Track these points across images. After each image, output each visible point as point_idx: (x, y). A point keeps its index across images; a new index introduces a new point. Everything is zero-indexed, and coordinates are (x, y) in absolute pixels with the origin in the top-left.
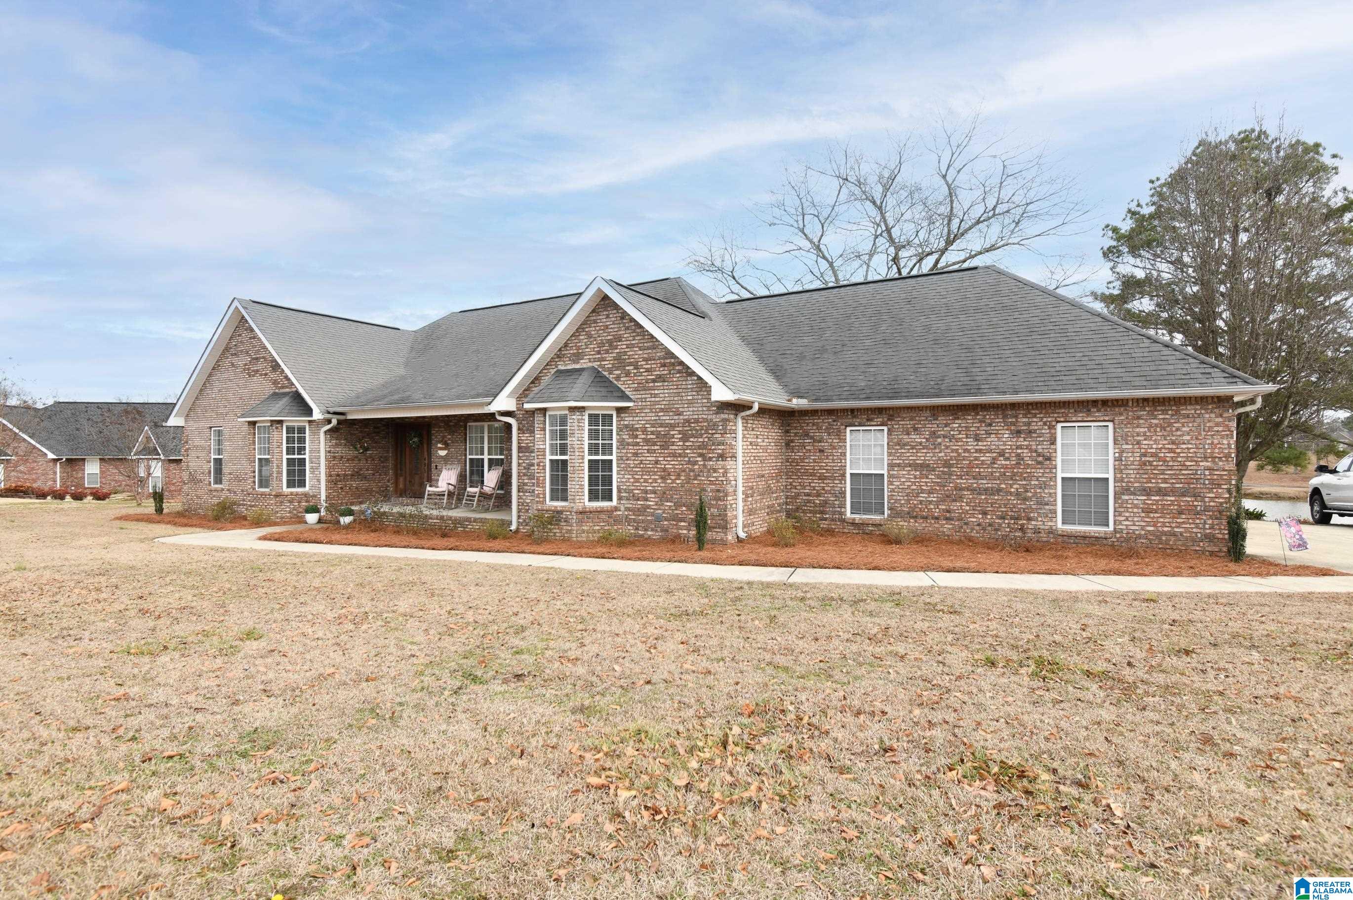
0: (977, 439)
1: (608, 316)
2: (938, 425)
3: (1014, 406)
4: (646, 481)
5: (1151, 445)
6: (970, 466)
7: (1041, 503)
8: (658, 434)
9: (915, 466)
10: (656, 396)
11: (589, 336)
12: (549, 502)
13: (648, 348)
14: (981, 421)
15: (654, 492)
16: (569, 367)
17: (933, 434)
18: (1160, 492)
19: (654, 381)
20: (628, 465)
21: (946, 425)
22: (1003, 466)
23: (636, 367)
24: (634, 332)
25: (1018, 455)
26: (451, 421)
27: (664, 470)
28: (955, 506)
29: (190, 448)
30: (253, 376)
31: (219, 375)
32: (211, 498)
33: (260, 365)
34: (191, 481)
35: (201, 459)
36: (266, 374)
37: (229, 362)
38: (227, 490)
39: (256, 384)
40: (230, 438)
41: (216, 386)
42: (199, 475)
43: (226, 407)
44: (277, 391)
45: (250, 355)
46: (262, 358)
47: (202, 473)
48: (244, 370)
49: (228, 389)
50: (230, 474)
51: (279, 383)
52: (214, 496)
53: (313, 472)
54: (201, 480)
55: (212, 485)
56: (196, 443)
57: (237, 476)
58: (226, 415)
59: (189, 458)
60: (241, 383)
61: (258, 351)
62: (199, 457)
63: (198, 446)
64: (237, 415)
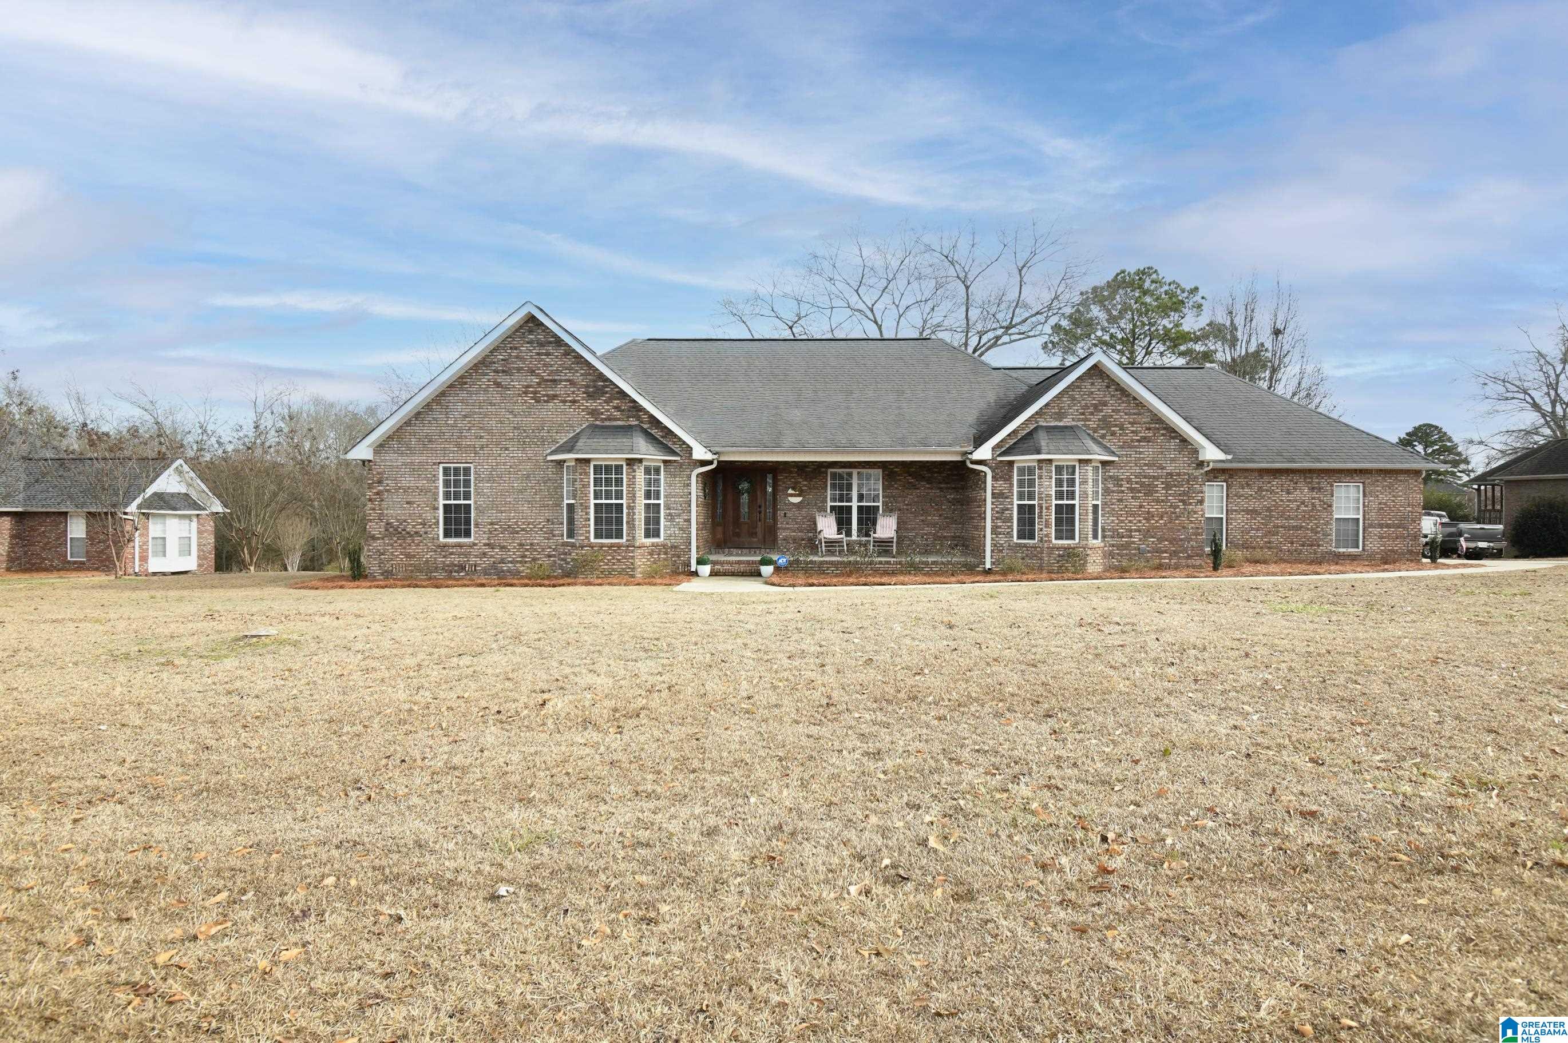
0: (1288, 493)
1: (1093, 384)
2: (1264, 482)
3: (1311, 471)
4: (1130, 521)
5: (1383, 498)
6: (1283, 512)
7: (1326, 535)
8: (1142, 484)
9: (1247, 511)
10: (1141, 453)
11: (1073, 399)
12: (1054, 541)
13: (1135, 414)
14: (1291, 481)
15: (1139, 531)
16: (1052, 424)
17: (1260, 489)
18: (1388, 526)
19: (1139, 441)
20: (1113, 510)
21: (1269, 483)
22: (1304, 511)
23: (1122, 428)
24: (1120, 399)
25: (1313, 504)
26: (807, 467)
27: (1148, 512)
28: (1274, 539)
29: (388, 491)
30: (545, 401)
31: (464, 395)
32: (444, 557)
33: (560, 390)
34: (390, 535)
35: (418, 505)
36: (574, 402)
37: (489, 381)
38: (485, 545)
39: (551, 411)
40: (490, 479)
41: (458, 408)
42: (414, 526)
43: (481, 437)
44: (598, 423)
45: (538, 375)
46: (565, 381)
47: (421, 524)
48: (524, 393)
49: (486, 415)
50: (492, 524)
51: (602, 413)
52: (452, 553)
53: (672, 520)
54: (416, 533)
55: (441, 539)
56: (404, 483)
57: (509, 526)
58: (482, 448)
59: (384, 504)
60: (517, 408)
61: (557, 372)
62: (414, 503)
63: (409, 488)
64: (507, 449)
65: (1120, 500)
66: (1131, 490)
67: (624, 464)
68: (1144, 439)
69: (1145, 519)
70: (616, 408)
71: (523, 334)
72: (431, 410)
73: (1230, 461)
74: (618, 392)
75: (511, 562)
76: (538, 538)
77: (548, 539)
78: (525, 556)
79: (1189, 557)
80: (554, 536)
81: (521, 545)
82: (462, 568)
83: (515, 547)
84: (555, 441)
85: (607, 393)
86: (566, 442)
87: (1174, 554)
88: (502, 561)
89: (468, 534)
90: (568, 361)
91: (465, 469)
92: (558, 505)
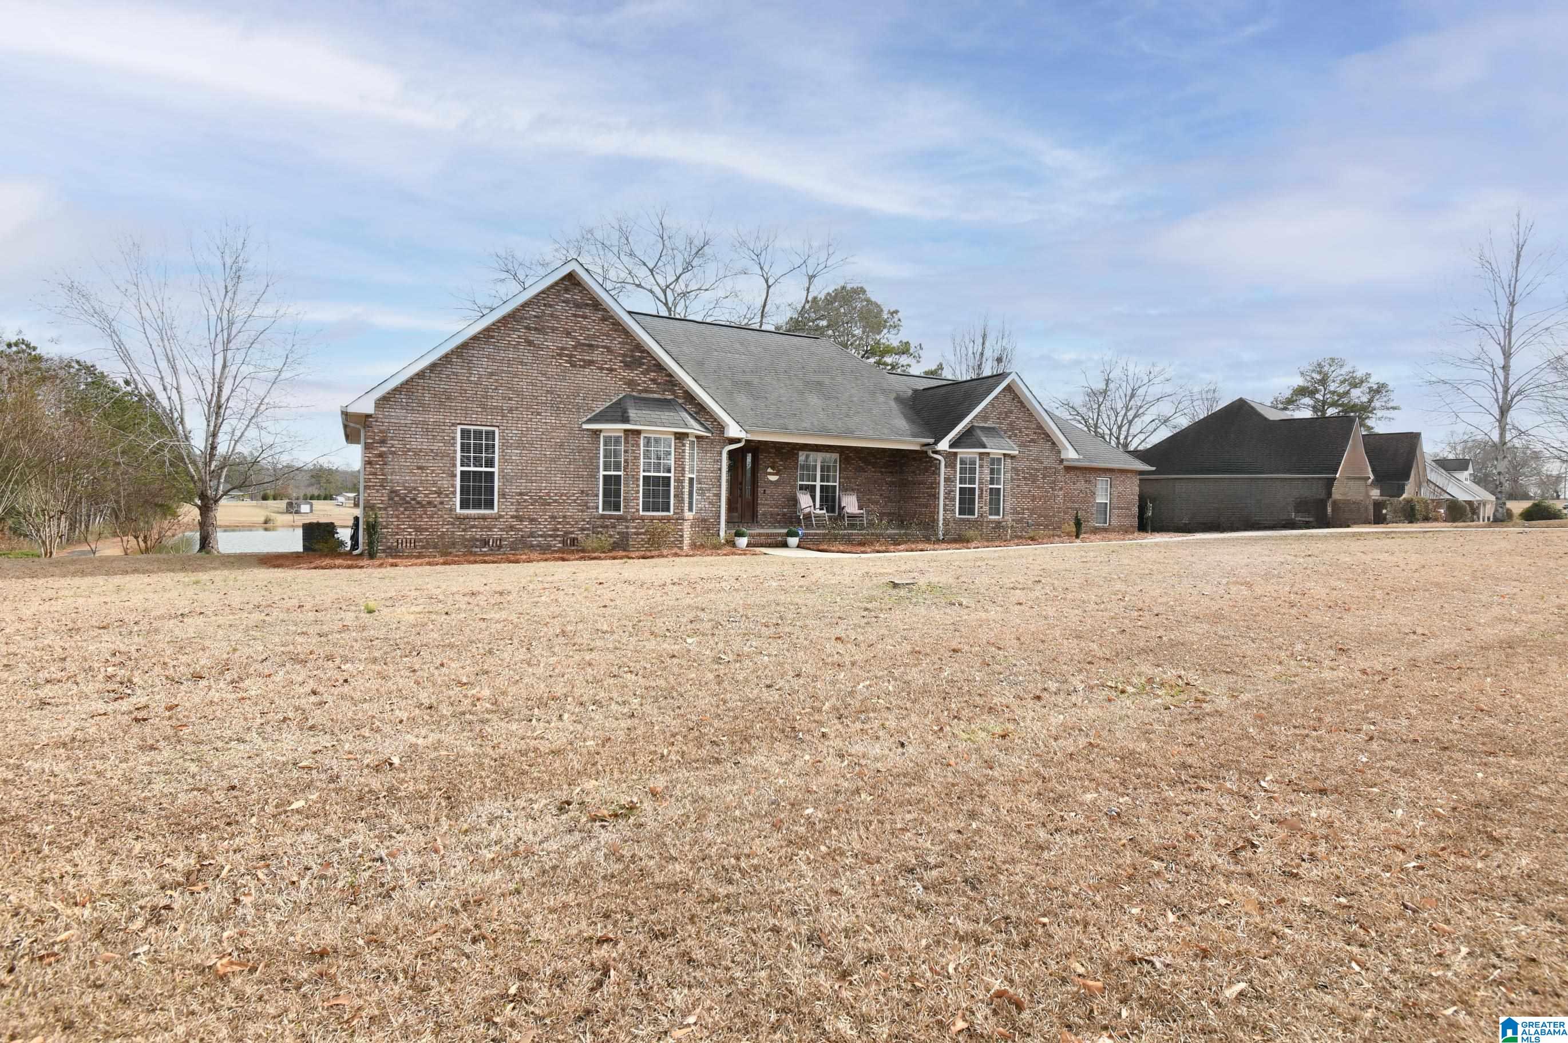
3: (1086, 469)
4: (1023, 502)
5: (1120, 489)
6: (1071, 497)
8: (1030, 474)
10: (1030, 451)
15: (1028, 509)
16: (981, 425)
18: (1121, 508)
19: (1029, 442)
20: (1015, 493)
22: (1082, 497)
25: (1086, 492)
27: (1033, 496)
29: (394, 453)
30: (581, 366)
31: (489, 350)
32: (464, 530)
33: (597, 356)
34: (395, 506)
35: (433, 471)
36: (611, 370)
37: (519, 337)
38: (512, 517)
39: (587, 378)
40: (520, 445)
41: (482, 365)
42: (426, 496)
43: (510, 399)
44: (634, 394)
45: (575, 338)
46: (603, 347)
47: (436, 492)
48: (558, 355)
49: (516, 375)
50: (521, 494)
51: (639, 385)
52: (473, 527)
53: (702, 494)
54: (429, 503)
55: (458, 510)
56: (414, 445)
57: (540, 497)
58: (511, 410)
59: (388, 469)
60: (551, 371)
61: (594, 337)
62: (427, 468)
63: (421, 450)
64: (539, 414)
65: (1018, 486)
66: (1025, 478)
67: (673, 437)
68: (1032, 441)
69: (1033, 501)
70: (653, 381)
71: (559, 291)
72: (450, 362)
73: (1078, 460)
74: (654, 365)
75: (541, 536)
76: (571, 511)
77: (582, 511)
78: (558, 530)
79: (1054, 529)
80: (588, 508)
81: (553, 517)
82: (485, 543)
83: (546, 520)
84: (591, 409)
85: (643, 364)
86: (601, 412)
87: (1046, 527)
88: (532, 535)
89: (490, 504)
90: (606, 327)
91: (487, 432)
92: (594, 476)
